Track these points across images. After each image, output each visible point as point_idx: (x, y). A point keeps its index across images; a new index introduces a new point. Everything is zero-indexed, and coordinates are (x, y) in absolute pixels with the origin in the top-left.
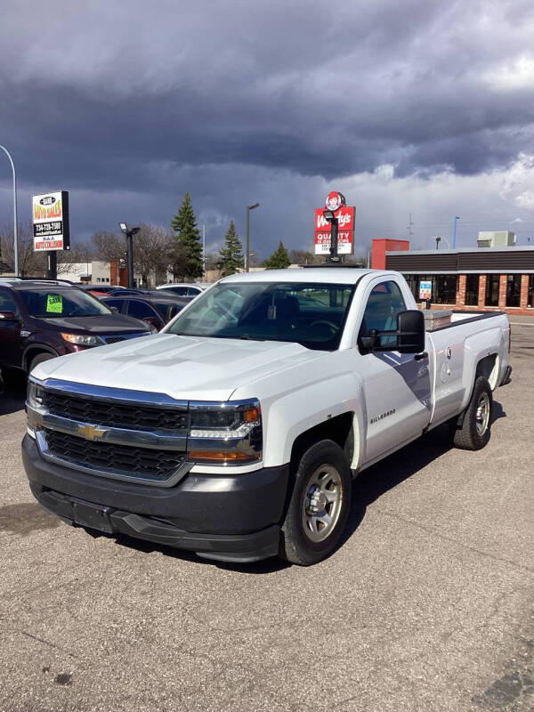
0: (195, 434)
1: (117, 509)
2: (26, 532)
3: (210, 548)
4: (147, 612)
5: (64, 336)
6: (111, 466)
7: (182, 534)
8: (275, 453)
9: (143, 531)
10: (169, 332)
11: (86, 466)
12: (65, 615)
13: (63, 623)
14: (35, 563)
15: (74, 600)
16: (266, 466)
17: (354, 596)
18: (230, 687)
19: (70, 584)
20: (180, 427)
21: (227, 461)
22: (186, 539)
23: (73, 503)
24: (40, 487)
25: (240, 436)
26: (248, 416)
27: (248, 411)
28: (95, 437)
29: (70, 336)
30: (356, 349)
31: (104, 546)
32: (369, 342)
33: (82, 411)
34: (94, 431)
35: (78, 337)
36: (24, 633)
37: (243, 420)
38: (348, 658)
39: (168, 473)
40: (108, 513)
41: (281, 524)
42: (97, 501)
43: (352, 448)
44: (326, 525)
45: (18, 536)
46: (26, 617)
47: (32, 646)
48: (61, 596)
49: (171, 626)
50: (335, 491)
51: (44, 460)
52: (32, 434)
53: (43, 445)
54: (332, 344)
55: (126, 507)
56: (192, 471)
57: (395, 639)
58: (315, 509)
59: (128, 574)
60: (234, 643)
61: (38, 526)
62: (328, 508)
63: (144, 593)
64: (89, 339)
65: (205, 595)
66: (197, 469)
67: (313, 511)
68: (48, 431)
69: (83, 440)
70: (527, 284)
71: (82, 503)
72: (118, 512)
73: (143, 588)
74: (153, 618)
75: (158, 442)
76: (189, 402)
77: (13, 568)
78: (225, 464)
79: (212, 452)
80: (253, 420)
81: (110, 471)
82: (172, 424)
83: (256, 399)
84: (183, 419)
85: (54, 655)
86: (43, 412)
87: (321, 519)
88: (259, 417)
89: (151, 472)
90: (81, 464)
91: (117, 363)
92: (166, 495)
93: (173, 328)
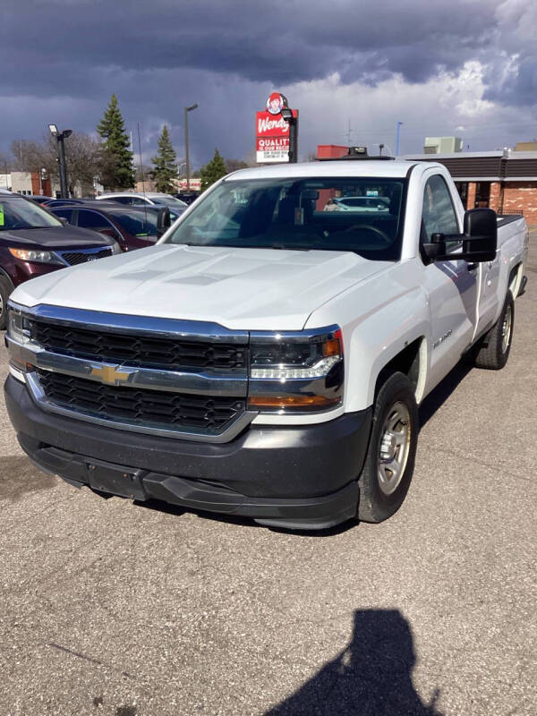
0: (257, 374)
1: (150, 471)
2: (16, 496)
3: (278, 515)
4: (205, 601)
5: (13, 251)
6: (139, 416)
7: (241, 500)
8: (357, 395)
9: (189, 497)
10: (168, 241)
11: (102, 417)
12: (98, 613)
13: (100, 625)
14: (38, 540)
15: (105, 590)
16: (347, 411)
17: (451, 561)
18: (354, 707)
19: (93, 566)
20: (235, 365)
22: (248, 506)
23: (88, 464)
24: (38, 443)
25: (318, 375)
26: (329, 349)
27: (326, 342)
28: (116, 381)
29: (19, 252)
30: (419, 260)
31: (121, 509)
32: (433, 251)
33: (94, 346)
34: (115, 373)
35: (30, 253)
36: (52, 645)
37: (321, 355)
38: (482, 649)
39: (221, 423)
40: (140, 477)
41: (357, 479)
42: (125, 462)
43: (416, 379)
44: (395, 473)
45: (7, 501)
46: (49, 619)
47: (70, 665)
48: (85, 584)
49: (243, 620)
50: (402, 432)
51: (40, 409)
52: (20, 376)
53: (37, 390)
55: (166, 469)
56: (254, 422)
57: (526, 618)
58: (386, 456)
59: (164, 548)
60: (332, 639)
61: (28, 487)
62: (395, 456)
63: (192, 573)
64: (43, 255)
65: (270, 571)
66: (261, 419)
67: (383, 459)
68: (43, 372)
69: (100, 384)
71: (103, 464)
72: (152, 474)
73: (190, 566)
74: (217, 609)
75: (206, 385)
76: (249, 332)
77: (12, 548)
80: (333, 354)
81: (137, 423)
82: (223, 362)
83: (335, 326)
84: (239, 355)
85: (102, 677)
86: (38, 349)
87: (388, 466)
88: (339, 350)
89: (196, 422)
90: (95, 415)
91: (133, 283)
92: (218, 454)
93: (173, 238)
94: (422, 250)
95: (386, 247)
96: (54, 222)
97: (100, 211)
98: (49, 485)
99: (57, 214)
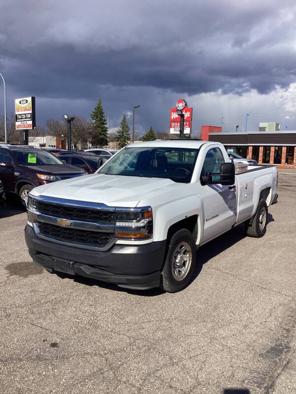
0: (118, 224)
1: (77, 262)
2: (26, 276)
3: (125, 282)
4: (93, 314)
5: (38, 175)
6: (74, 240)
7: (111, 275)
8: (159, 235)
9: (91, 273)
10: (99, 173)
11: (61, 240)
12: (51, 315)
13: (51, 319)
14: (33, 291)
15: (55, 309)
16: (154, 241)
17: (199, 307)
18: (139, 349)
19: (52, 301)
20: (110, 220)
21: (134, 238)
22: (113, 278)
23: (54, 259)
24: (36, 252)
25: (142, 225)
26: (146, 215)
27: (145, 213)
29: (42, 175)
30: (199, 182)
31: (68, 283)
32: (206, 179)
33: (59, 212)
34: (65, 222)
35: (46, 176)
36: (32, 324)
37: (143, 218)
38: (196, 336)
39: (104, 244)
40: (73, 264)
41: (161, 270)
42: (67, 258)
43: (197, 233)
44: (183, 272)
45: (22, 278)
46: (32, 316)
47: (37, 330)
48: (49, 306)
49: (106, 321)
50: (188, 255)
51: (37, 238)
52: (31, 224)
53: (37, 230)
54: (187, 180)
55: (82, 261)
56: (116, 243)
57: (220, 328)
58: (178, 264)
59: (82, 296)
60: (139, 329)
61: (31, 273)
62: (184, 264)
63: (91, 305)
64: (52, 177)
65: (122, 306)
66: (119, 242)
67: (177, 265)
68: (40, 222)
69: (59, 227)
70: (285, 152)
71: (58, 259)
72: (77, 264)
73: (91, 303)
74: (97, 318)
75: (98, 228)
76: (116, 207)
77: (22, 293)
78: (133, 239)
79: (126, 233)
80: (148, 217)
81: (73, 243)
82: (106, 219)
83: (150, 207)
84: (112, 216)
85: (48, 334)
86: (38, 213)
87: (180, 270)
88: (151, 216)
89: (96, 243)
90: (57, 240)
92: (103, 255)
93: (101, 171)
94: (201, 179)
95: (185, 177)
96: (60, 162)
97: (82, 158)
98: (40, 272)
99: (61, 158)
